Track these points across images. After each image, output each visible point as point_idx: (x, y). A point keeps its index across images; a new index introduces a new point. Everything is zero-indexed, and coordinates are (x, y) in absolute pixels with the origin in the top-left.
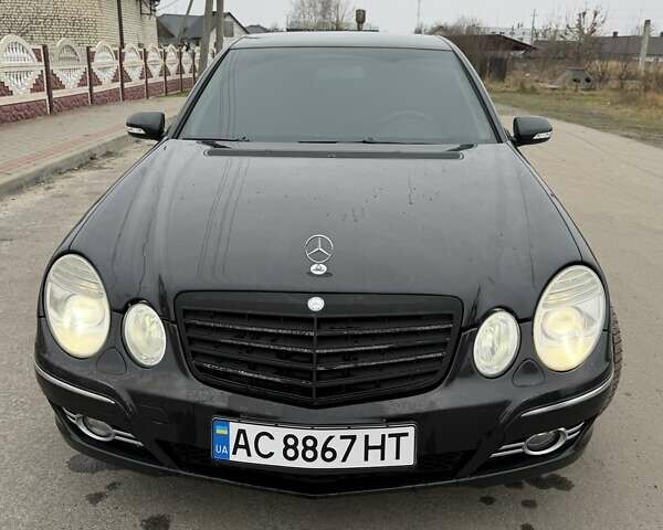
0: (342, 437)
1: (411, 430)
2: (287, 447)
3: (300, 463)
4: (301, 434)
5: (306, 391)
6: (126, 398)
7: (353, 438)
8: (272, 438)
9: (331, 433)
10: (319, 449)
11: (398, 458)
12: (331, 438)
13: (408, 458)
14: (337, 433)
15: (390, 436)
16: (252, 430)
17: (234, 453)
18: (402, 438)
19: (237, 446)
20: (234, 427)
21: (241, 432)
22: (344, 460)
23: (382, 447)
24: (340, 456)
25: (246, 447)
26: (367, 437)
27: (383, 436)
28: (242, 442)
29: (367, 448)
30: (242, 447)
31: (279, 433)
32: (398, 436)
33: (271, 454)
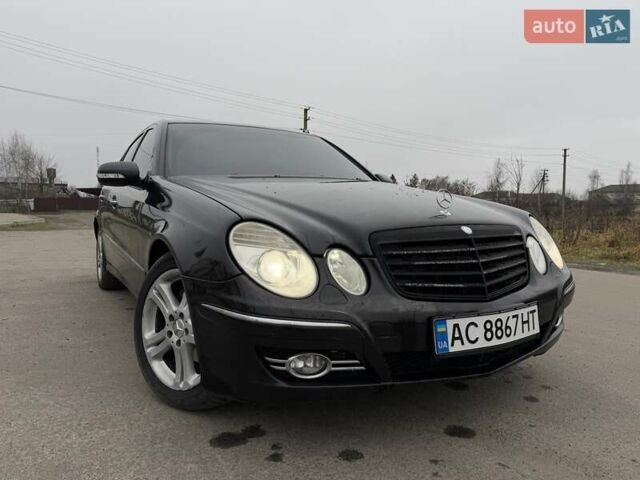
0: (513, 317)
1: (535, 307)
2: (487, 330)
3: (495, 342)
4: (493, 318)
7: (517, 317)
8: (476, 326)
9: (508, 314)
10: (504, 328)
11: (534, 328)
12: (508, 318)
13: (537, 328)
14: (512, 314)
16: (463, 322)
17: (452, 345)
18: (534, 314)
19: (454, 338)
20: (450, 323)
21: (456, 326)
22: (515, 334)
23: (528, 322)
24: (513, 331)
25: (460, 338)
26: (522, 315)
27: (527, 313)
28: (457, 335)
29: (523, 323)
30: (457, 338)
31: (480, 320)
32: (532, 313)
33: (477, 339)
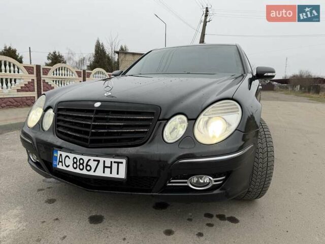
0: (94, 160)
1: (124, 161)
2: (74, 163)
3: (78, 171)
4: (79, 157)
5: (86, 140)
6: (34, 141)
7: (99, 161)
8: (69, 158)
9: (90, 158)
10: (85, 165)
11: (118, 174)
12: (89, 160)
13: (122, 175)
14: (92, 158)
15: (115, 162)
16: (64, 154)
17: (58, 164)
18: (120, 164)
19: (59, 161)
20: (59, 153)
21: (61, 155)
22: (94, 171)
23: (111, 167)
24: (93, 169)
25: (62, 162)
26: (104, 161)
27: (111, 162)
28: (61, 160)
29: (105, 167)
31: (72, 156)
32: (118, 163)
33: (69, 165)
